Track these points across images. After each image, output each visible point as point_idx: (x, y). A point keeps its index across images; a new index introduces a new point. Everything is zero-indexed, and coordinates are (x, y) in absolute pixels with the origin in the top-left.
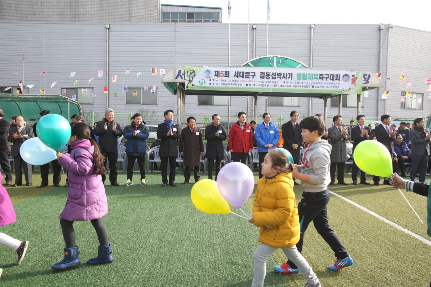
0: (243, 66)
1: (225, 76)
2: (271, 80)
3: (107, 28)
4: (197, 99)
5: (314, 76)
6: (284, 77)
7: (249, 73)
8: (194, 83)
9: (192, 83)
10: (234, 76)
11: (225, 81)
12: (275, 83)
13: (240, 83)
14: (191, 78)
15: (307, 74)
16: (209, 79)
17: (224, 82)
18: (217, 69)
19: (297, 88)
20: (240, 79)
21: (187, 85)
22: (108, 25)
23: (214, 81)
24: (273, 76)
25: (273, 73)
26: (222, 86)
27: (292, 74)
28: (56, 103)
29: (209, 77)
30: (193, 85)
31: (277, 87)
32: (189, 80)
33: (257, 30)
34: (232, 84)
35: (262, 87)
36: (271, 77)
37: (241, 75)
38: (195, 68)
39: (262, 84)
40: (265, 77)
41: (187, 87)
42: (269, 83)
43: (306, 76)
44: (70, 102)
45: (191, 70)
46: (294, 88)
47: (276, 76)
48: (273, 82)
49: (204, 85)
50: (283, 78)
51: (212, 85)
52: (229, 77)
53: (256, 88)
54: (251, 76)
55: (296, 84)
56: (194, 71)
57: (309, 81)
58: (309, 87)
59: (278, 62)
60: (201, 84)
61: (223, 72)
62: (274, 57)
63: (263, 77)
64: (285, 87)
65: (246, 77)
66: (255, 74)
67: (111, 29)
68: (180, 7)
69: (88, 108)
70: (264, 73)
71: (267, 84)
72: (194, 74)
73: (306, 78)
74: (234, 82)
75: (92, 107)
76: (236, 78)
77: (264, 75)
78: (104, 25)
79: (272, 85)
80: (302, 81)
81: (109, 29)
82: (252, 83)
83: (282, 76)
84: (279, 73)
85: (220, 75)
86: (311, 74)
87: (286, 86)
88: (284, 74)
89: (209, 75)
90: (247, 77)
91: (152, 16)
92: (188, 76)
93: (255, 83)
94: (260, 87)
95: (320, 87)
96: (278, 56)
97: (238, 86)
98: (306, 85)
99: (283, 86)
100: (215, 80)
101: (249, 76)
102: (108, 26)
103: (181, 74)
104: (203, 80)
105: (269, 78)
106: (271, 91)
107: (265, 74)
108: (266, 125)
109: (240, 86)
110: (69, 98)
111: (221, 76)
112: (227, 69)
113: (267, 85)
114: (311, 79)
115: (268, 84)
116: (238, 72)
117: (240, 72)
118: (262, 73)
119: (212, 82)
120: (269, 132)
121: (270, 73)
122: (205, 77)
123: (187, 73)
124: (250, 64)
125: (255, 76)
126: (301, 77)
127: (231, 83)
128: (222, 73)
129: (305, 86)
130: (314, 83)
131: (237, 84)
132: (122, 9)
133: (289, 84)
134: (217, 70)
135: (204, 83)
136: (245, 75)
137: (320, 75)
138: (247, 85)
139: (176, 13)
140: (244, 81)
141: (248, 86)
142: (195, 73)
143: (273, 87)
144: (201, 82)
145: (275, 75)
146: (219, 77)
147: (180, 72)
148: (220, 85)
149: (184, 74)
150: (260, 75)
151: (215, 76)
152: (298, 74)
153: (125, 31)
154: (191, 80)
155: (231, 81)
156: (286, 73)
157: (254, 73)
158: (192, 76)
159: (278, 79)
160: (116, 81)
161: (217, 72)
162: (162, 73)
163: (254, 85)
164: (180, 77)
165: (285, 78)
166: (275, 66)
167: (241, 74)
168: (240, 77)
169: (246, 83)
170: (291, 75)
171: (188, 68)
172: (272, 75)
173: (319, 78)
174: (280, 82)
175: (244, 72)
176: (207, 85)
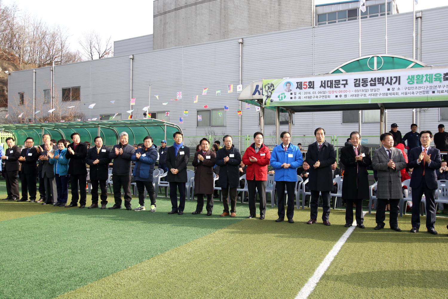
0: (332, 73)
1: (309, 88)
2: (369, 87)
3: (240, 43)
4: (340, 116)
5: (434, 77)
6: (387, 82)
7: (339, 81)
8: (272, 99)
9: (271, 99)
10: (320, 87)
11: (310, 93)
12: (375, 91)
13: (327, 94)
14: (270, 93)
15: (424, 76)
16: (290, 93)
17: (308, 95)
18: (299, 80)
19: (409, 95)
20: (328, 89)
21: (265, 101)
22: (241, 39)
23: (295, 94)
24: (372, 82)
25: (372, 79)
26: (305, 99)
27: (399, 77)
28: (160, 127)
29: (290, 90)
30: (271, 101)
31: (378, 97)
32: (267, 96)
33: (422, 18)
34: (317, 97)
35: (357, 98)
36: (369, 84)
37: (329, 85)
38: (273, 81)
39: (357, 93)
40: (361, 84)
41: (265, 104)
42: (366, 91)
43: (422, 79)
44: (167, 126)
45: (269, 84)
46: (402, 95)
47: (377, 82)
48: (372, 90)
49: (284, 100)
50: (386, 84)
51: (293, 100)
52: (313, 88)
53: (349, 100)
54: (342, 84)
55: (407, 91)
56: (273, 85)
57: (427, 84)
58: (427, 92)
59: (379, 63)
60: (280, 99)
61: (306, 82)
62: (373, 57)
63: (358, 85)
64: (389, 96)
65: (335, 87)
66: (347, 82)
67: (244, 43)
68: (339, 4)
69: (221, 131)
70: (359, 79)
71: (363, 93)
72: (272, 88)
73: (422, 81)
74: (320, 94)
75: (224, 129)
76: (322, 88)
77: (359, 82)
78: (237, 40)
79: (371, 95)
80: (415, 85)
81: (242, 43)
82: (343, 94)
83: (385, 81)
84: (381, 78)
85: (303, 86)
86: (430, 75)
87: (391, 94)
88: (388, 78)
89: (289, 88)
90: (337, 86)
91: (305, 20)
92: (266, 91)
93: (347, 94)
94: (354, 98)
95: (444, 91)
96: (380, 55)
97: (325, 99)
98: (422, 90)
99: (387, 94)
100: (297, 93)
101: (339, 86)
102: (241, 41)
103: (259, 89)
104: (283, 95)
105: (367, 85)
106: (369, 103)
107: (361, 81)
108: (284, 147)
109: (328, 99)
110: (165, 122)
111: (304, 88)
112: (311, 79)
113: (364, 95)
114: (430, 81)
115: (365, 93)
116: (325, 81)
117: (328, 81)
118: (357, 80)
119: (293, 96)
120: (287, 156)
121: (367, 79)
122: (286, 91)
123: (265, 87)
124: (341, 70)
125: (347, 84)
126: (414, 80)
127: (316, 95)
128: (305, 84)
129: (421, 92)
130: (436, 87)
131: (323, 96)
132: (271, 19)
133: (396, 91)
134: (299, 82)
135: (284, 98)
136: (335, 84)
137: (444, 74)
138: (336, 96)
139: (334, 13)
140: (333, 92)
141: (339, 98)
142: (274, 87)
143: (372, 97)
144: (280, 96)
145: (375, 81)
146: (302, 89)
147: (257, 86)
148: (303, 99)
149: (262, 89)
150: (354, 82)
151: (297, 88)
152: (409, 76)
153: (259, 43)
154: (269, 95)
155: (317, 93)
156: (391, 77)
157: (346, 80)
158: (270, 91)
159: (379, 86)
160: (197, 102)
161: (299, 84)
162: (239, 90)
163: (346, 96)
164: (257, 92)
165: (389, 83)
166: (375, 68)
167: (329, 83)
168: (328, 87)
169: (335, 94)
170: (398, 79)
171: (266, 82)
172: (370, 82)
173: (442, 79)
174: (382, 89)
175: (332, 81)
176: (287, 100)
